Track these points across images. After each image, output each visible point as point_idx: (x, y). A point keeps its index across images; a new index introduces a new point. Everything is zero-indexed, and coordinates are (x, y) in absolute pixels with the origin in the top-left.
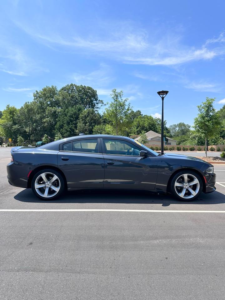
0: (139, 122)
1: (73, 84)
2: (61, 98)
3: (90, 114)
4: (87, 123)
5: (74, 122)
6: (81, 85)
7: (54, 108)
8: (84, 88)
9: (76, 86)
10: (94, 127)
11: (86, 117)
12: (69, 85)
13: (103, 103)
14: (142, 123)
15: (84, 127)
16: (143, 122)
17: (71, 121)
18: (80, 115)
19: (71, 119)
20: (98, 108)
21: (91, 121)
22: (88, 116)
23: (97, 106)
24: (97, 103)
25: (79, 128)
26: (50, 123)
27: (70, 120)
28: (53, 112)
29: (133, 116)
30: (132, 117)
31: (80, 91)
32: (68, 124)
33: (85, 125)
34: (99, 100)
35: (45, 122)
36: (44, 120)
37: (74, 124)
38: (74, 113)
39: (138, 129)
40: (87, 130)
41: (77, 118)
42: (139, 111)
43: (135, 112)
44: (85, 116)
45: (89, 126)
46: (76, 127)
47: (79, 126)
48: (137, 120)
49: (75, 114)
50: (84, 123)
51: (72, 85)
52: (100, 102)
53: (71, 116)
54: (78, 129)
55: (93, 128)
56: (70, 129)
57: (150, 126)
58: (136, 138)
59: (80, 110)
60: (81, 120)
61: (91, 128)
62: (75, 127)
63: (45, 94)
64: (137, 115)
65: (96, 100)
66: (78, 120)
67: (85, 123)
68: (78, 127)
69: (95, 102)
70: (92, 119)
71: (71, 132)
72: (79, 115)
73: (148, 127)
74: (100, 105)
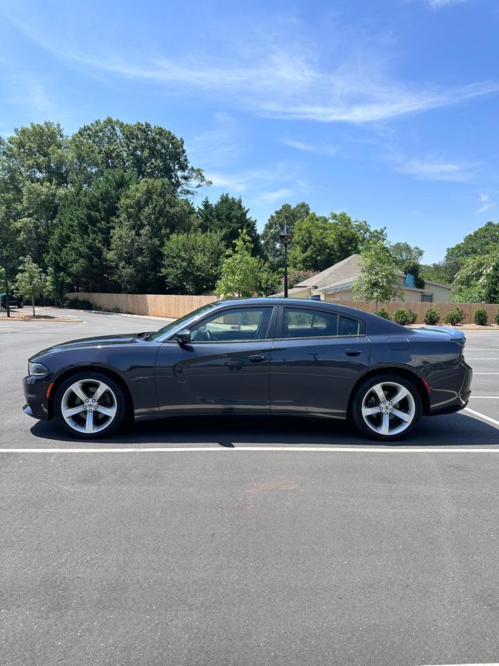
0: (309, 232)
1: (114, 119)
2: (70, 155)
3: (155, 197)
4: (142, 226)
5: (103, 224)
6: (139, 123)
7: (48, 184)
8: (145, 129)
9: (122, 125)
10: (168, 240)
11: (140, 206)
12: (102, 122)
13: (203, 179)
14: (318, 234)
15: (133, 241)
16: (321, 231)
17: (93, 221)
18: (123, 201)
19: (92, 213)
20: (188, 192)
21: (157, 219)
22: (147, 203)
23: (186, 188)
24: (186, 178)
25: (117, 246)
26: (36, 233)
27: (89, 216)
28: (43, 197)
29: (286, 217)
30: (286, 222)
31: (130, 136)
32: (84, 230)
33: (138, 235)
34: (190, 167)
35: (18, 231)
36: (18, 224)
37: (101, 230)
38: (102, 194)
39: (308, 253)
40: (142, 249)
41: (112, 211)
42: (303, 205)
43: (292, 208)
44: (138, 203)
45: (151, 238)
46: (107, 242)
47: (116, 236)
48: (304, 226)
49: (105, 197)
50: (133, 228)
51: (109, 121)
52: (194, 174)
53: (93, 204)
54: (113, 246)
55: (162, 244)
56: (90, 248)
57: (343, 242)
58: (305, 279)
59: (122, 184)
60: (124, 216)
61: (158, 243)
62: (104, 240)
63: (21, 145)
64: (299, 215)
65: (183, 168)
66: (113, 218)
67: (137, 227)
68: (115, 241)
69: (179, 174)
70: (161, 213)
71: (90, 259)
72: (119, 199)
73: (336, 246)
74: (194, 183)
